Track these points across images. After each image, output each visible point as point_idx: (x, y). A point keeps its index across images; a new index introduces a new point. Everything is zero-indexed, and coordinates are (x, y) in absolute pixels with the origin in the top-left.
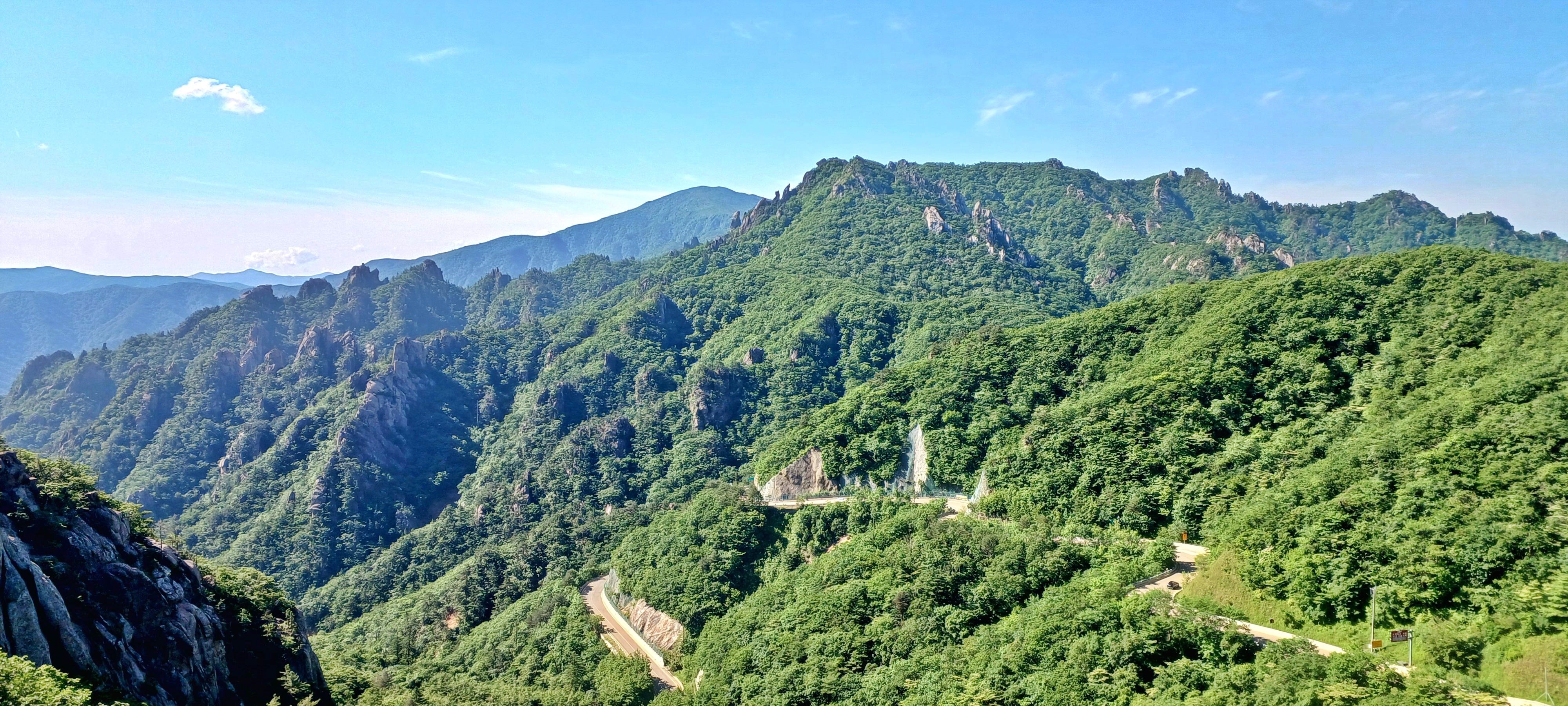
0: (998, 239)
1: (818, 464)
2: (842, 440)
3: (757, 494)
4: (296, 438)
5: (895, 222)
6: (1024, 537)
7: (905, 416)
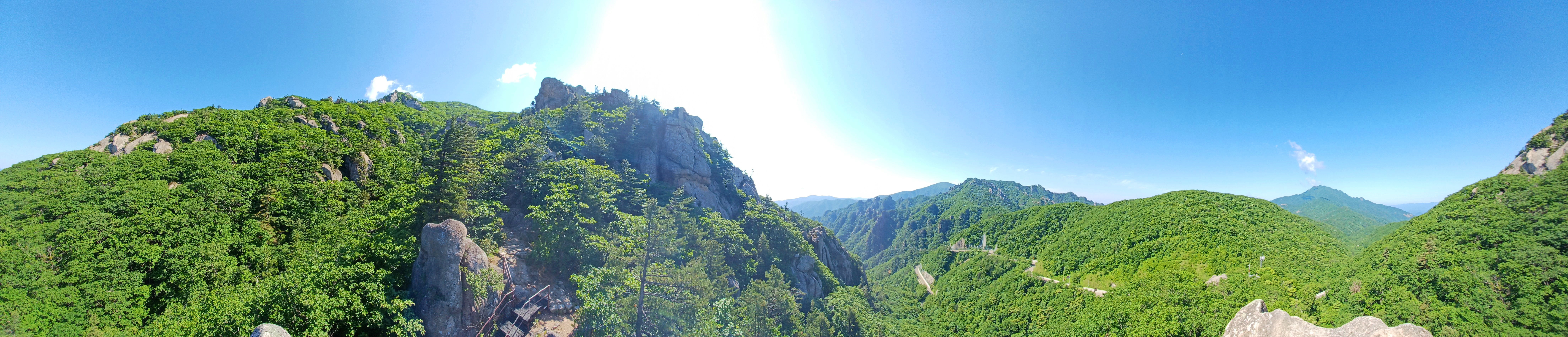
0: (1002, 195)
1: (964, 242)
2: (969, 237)
3: (950, 248)
4: (864, 229)
5: (982, 191)
6: (1003, 259)
7: (982, 231)
